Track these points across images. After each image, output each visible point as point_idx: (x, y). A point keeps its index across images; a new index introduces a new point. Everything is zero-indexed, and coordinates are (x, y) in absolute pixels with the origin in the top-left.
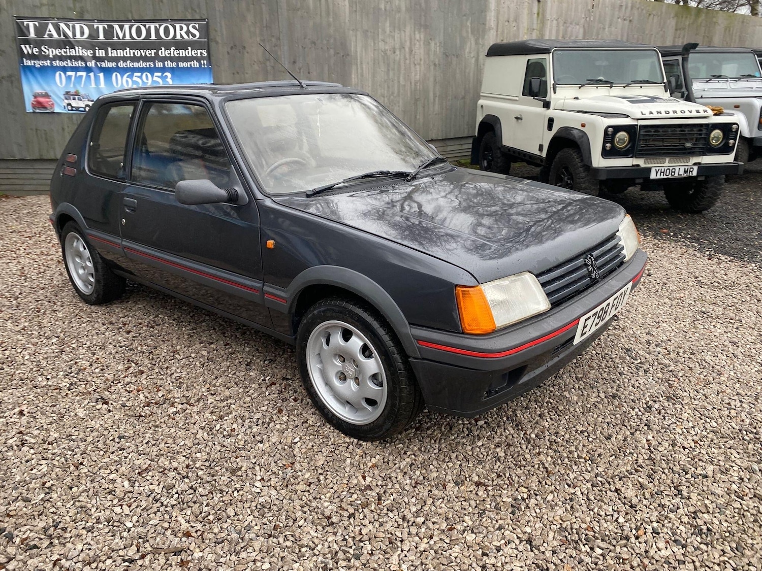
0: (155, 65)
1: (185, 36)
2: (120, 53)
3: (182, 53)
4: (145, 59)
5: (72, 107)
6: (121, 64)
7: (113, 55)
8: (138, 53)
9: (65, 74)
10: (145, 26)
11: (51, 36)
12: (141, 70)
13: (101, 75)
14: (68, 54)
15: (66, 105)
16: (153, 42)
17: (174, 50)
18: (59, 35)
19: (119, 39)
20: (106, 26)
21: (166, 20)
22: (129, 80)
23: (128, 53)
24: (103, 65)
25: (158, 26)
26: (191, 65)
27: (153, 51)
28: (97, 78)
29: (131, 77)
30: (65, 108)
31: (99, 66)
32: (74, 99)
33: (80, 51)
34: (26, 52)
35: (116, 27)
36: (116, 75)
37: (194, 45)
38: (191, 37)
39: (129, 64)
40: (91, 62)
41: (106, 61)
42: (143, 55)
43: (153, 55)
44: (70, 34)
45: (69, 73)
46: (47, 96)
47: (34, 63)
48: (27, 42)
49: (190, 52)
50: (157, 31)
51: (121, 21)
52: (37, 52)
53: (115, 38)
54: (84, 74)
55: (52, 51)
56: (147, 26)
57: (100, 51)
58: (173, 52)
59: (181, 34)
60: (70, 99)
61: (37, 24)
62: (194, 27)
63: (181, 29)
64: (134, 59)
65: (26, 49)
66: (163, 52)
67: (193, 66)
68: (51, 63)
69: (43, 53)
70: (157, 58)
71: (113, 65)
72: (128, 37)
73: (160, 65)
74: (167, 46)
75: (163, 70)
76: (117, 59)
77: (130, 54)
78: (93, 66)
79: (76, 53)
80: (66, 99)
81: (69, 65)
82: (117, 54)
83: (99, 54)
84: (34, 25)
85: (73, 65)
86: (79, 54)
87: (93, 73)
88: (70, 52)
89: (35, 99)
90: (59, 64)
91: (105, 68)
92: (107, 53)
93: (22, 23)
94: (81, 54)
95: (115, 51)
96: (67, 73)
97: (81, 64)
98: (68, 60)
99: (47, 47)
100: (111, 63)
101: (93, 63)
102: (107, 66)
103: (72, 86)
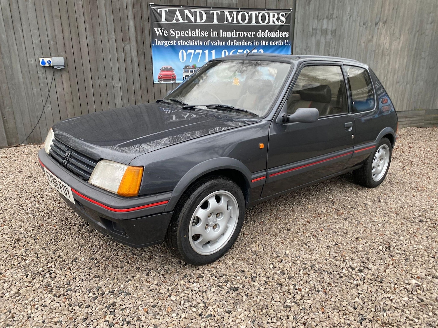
0: (253, 43)
1: (276, 22)
2: (229, 34)
3: (273, 35)
4: (247, 39)
6: (229, 43)
7: (223, 36)
8: (242, 34)
9: (186, 52)
10: (248, 13)
11: (178, 20)
12: (243, 48)
13: (213, 52)
14: (190, 35)
15: (184, 76)
16: (253, 26)
17: (268, 32)
18: (184, 20)
19: (228, 22)
20: (219, 12)
21: (263, 10)
23: (235, 34)
24: (216, 44)
25: (257, 13)
26: (278, 44)
27: (253, 33)
28: (210, 54)
29: (236, 52)
30: (183, 79)
31: (212, 44)
32: (192, 72)
33: (200, 32)
34: (158, 34)
35: (227, 13)
36: (225, 51)
37: (281, 28)
38: (280, 23)
39: (235, 43)
41: (218, 41)
42: (246, 35)
43: (253, 36)
44: (192, 18)
45: (189, 51)
46: (171, 70)
47: (164, 43)
48: (160, 26)
49: (279, 34)
50: (257, 17)
51: (230, 8)
52: (166, 34)
53: (226, 22)
54: (201, 51)
55: (178, 33)
56: (250, 13)
57: (214, 32)
58: (267, 34)
59: (273, 20)
60: (188, 72)
61: (167, 10)
62: (283, 15)
63: (274, 16)
64: (239, 39)
65: (158, 32)
66: (260, 34)
67: (279, 44)
68: (177, 43)
69: (171, 35)
70: (255, 38)
71: (223, 44)
72: (235, 22)
73: (257, 43)
74: (263, 28)
75: (259, 47)
76: (226, 39)
77: (236, 35)
78: (208, 45)
79: (196, 35)
80: (185, 72)
81: (190, 45)
82: (227, 35)
83: (213, 35)
84: (166, 11)
85: (193, 44)
86: (198, 35)
87: (207, 50)
88: (191, 34)
89: (162, 73)
90: (182, 44)
91: (217, 46)
92: (219, 34)
93: (156, 10)
94: (200, 36)
95: (225, 33)
96: (188, 50)
97: (199, 43)
98: (190, 40)
99: (174, 30)
100: (222, 42)
101: (208, 42)
102: (218, 45)
103: (191, 61)
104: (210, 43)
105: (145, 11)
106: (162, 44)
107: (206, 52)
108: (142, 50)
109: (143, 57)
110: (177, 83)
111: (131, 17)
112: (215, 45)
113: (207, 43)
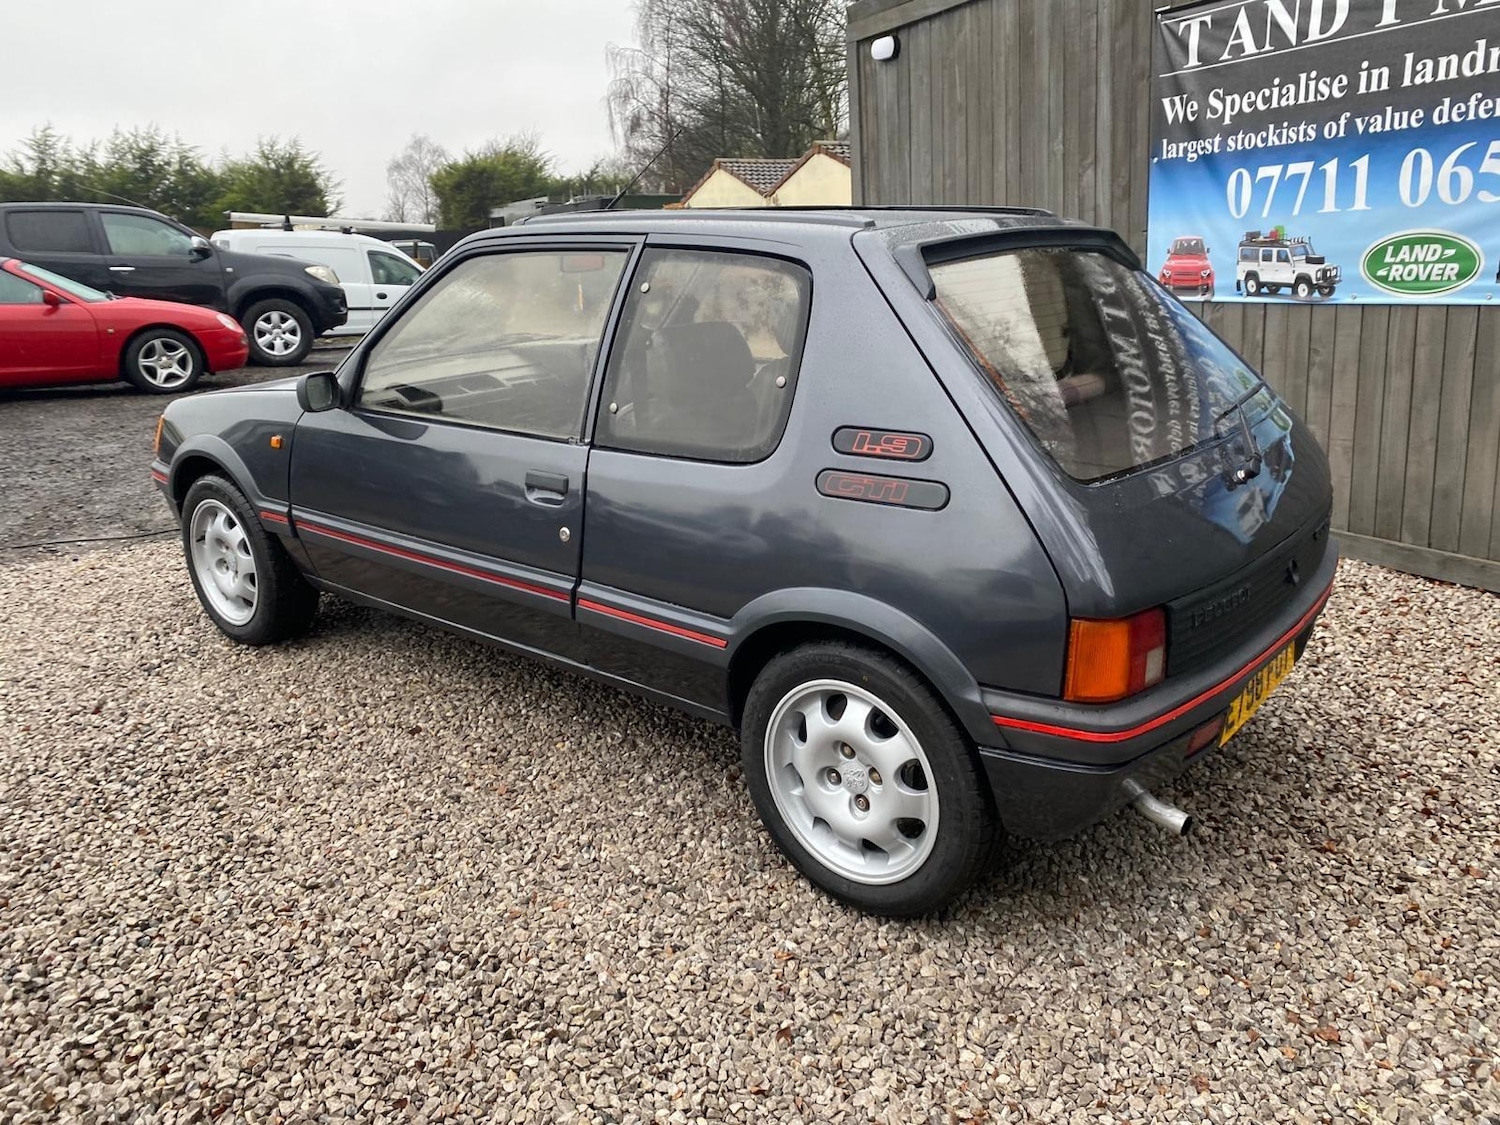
2: (1450, 67)
5: (1260, 285)
6: (1445, 112)
7: (1418, 80)
9: (1253, 175)
11: (1240, 48)
13: (1362, 164)
14: (1276, 105)
15: (1242, 277)
18: (1259, 44)
19: (1453, 7)
22: (1465, 173)
24: (1377, 125)
28: (1346, 176)
29: (1472, 159)
30: (1239, 288)
31: (1361, 128)
32: (1267, 258)
33: (1312, 84)
36: (1418, 157)
40: (1337, 120)
41: (1389, 109)
44: (1290, 28)
45: (1264, 172)
46: (1195, 250)
48: (1177, 88)
52: (1193, 114)
53: (1440, 10)
54: (1306, 168)
57: (1377, 73)
60: (1256, 259)
61: (1209, 19)
68: (1223, 144)
69: (1209, 115)
71: (1413, 119)
76: (1428, 96)
77: (1486, 65)
78: (1342, 134)
79: (1296, 98)
80: (1245, 258)
81: (1270, 144)
82: (1435, 74)
83: (1368, 86)
84: (1203, 23)
85: (1280, 140)
86: (1307, 98)
87: (1335, 161)
88: (1281, 96)
89: (1173, 263)
90: (1243, 144)
91: (1382, 137)
92: (1396, 77)
93: (1174, 27)
94: (1311, 99)
95: (1430, 64)
96: (1261, 169)
97: (1306, 134)
98: (1272, 127)
99: (1221, 92)
100: (1405, 114)
101: (1343, 121)
102: (1387, 128)
103: (1265, 214)
104: (1350, 124)
105: (1143, 41)
106: (1181, 155)
107: (1331, 167)
108: (1123, 184)
109: (1125, 206)
110: (1218, 303)
111: (1104, 73)
112: (1371, 130)
113: (1334, 130)
